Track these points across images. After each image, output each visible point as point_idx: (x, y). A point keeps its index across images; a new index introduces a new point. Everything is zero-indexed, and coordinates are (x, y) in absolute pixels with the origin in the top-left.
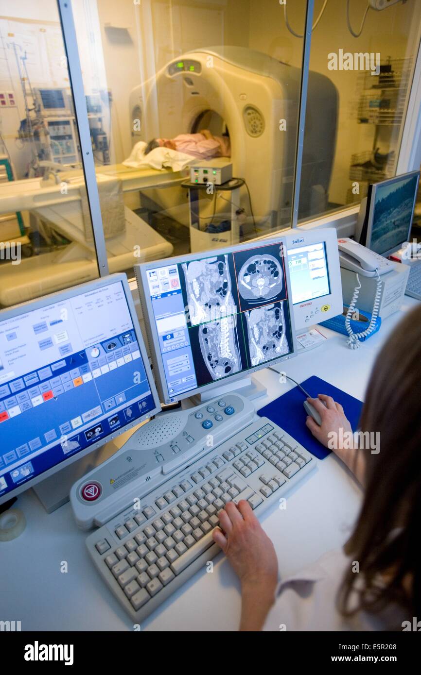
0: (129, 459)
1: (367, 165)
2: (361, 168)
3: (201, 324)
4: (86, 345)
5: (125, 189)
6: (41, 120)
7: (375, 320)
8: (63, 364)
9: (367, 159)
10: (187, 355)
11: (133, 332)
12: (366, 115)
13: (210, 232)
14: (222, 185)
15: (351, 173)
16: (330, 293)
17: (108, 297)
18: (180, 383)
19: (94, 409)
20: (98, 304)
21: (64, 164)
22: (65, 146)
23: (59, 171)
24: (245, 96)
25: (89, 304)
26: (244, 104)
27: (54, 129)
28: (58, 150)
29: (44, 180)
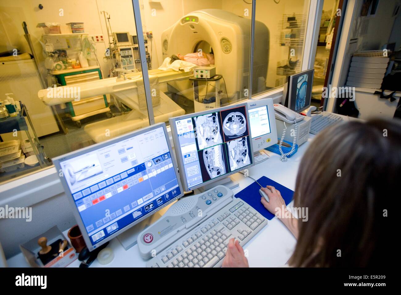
0: (168, 221)
1: (286, 67)
2: (282, 69)
3: (204, 149)
4: (145, 160)
5: (160, 82)
6: (116, 48)
7: (295, 146)
8: (133, 170)
9: (285, 64)
10: (197, 165)
11: (169, 154)
12: (284, 42)
13: (205, 103)
14: (211, 78)
15: (277, 71)
16: (271, 132)
17: (156, 135)
18: (194, 180)
19: (149, 194)
20: (151, 139)
21: (128, 70)
22: (128, 61)
23: (125, 73)
24: (221, 33)
25: (146, 139)
26: (221, 37)
27: (123, 53)
28: (125, 63)
29: (118, 78)
